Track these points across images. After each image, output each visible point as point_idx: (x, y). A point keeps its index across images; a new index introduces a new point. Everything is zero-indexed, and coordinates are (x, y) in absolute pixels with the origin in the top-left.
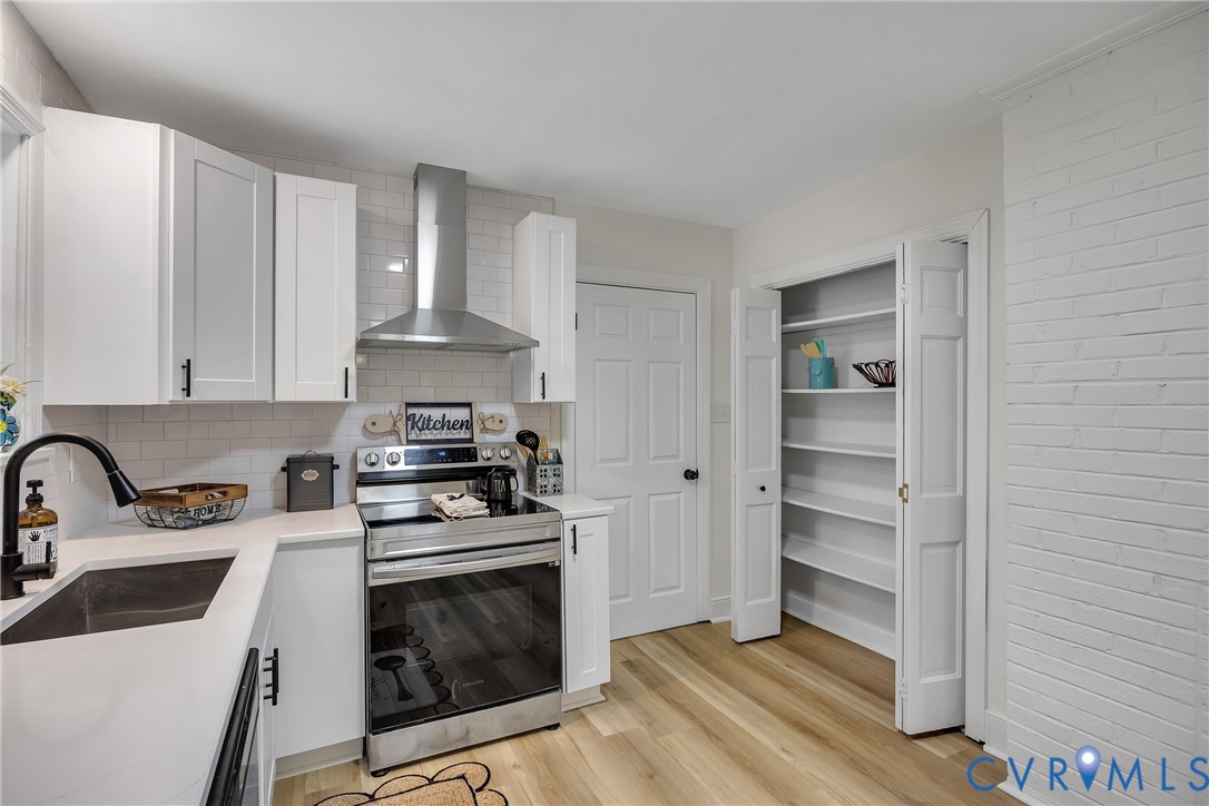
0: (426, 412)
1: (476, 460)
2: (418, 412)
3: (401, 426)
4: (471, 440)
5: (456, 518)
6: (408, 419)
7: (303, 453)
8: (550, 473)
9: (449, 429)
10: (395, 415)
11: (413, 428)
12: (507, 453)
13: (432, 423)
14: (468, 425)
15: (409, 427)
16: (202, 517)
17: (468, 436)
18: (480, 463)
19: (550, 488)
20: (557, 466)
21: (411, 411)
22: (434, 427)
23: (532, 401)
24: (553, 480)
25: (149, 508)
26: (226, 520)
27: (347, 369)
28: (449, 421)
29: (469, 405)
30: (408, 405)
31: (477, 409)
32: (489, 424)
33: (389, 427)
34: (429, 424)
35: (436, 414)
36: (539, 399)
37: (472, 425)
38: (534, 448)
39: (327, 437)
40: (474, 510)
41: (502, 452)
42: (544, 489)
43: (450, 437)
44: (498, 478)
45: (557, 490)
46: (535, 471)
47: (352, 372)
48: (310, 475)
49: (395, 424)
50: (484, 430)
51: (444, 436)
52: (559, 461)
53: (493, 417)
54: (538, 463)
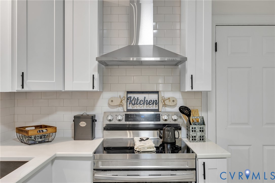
0: (136, 96)
1: (160, 121)
2: (132, 96)
3: (124, 102)
4: (158, 110)
5: (138, 152)
6: (128, 99)
7: (82, 114)
8: (198, 130)
9: (147, 104)
10: (122, 97)
11: (130, 104)
12: (175, 117)
13: (139, 101)
14: (156, 102)
15: (128, 103)
16: (37, 140)
17: (157, 108)
18: (162, 122)
19: (198, 138)
20: (202, 126)
21: (129, 95)
22: (140, 103)
23: (186, 91)
24: (199, 134)
25: (21, 135)
26: (48, 142)
27: (93, 75)
28: (147, 101)
29: (157, 92)
30: (128, 92)
31: (162, 94)
32: (167, 102)
33: (118, 103)
34: (137, 102)
35: (141, 97)
36: (190, 89)
37: (158, 103)
38: (189, 115)
39: (93, 107)
40: (148, 148)
41: (173, 117)
42: (194, 138)
43: (148, 108)
44: (168, 131)
45: (202, 139)
46: (189, 128)
47: (96, 77)
48: (83, 124)
49: (121, 102)
50: (165, 105)
51: (145, 108)
52: (204, 124)
53: (169, 99)
54: (191, 124)
